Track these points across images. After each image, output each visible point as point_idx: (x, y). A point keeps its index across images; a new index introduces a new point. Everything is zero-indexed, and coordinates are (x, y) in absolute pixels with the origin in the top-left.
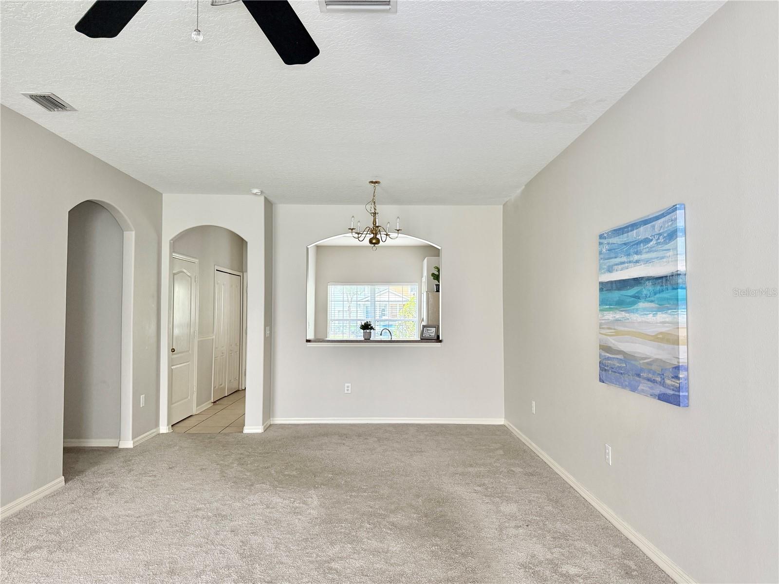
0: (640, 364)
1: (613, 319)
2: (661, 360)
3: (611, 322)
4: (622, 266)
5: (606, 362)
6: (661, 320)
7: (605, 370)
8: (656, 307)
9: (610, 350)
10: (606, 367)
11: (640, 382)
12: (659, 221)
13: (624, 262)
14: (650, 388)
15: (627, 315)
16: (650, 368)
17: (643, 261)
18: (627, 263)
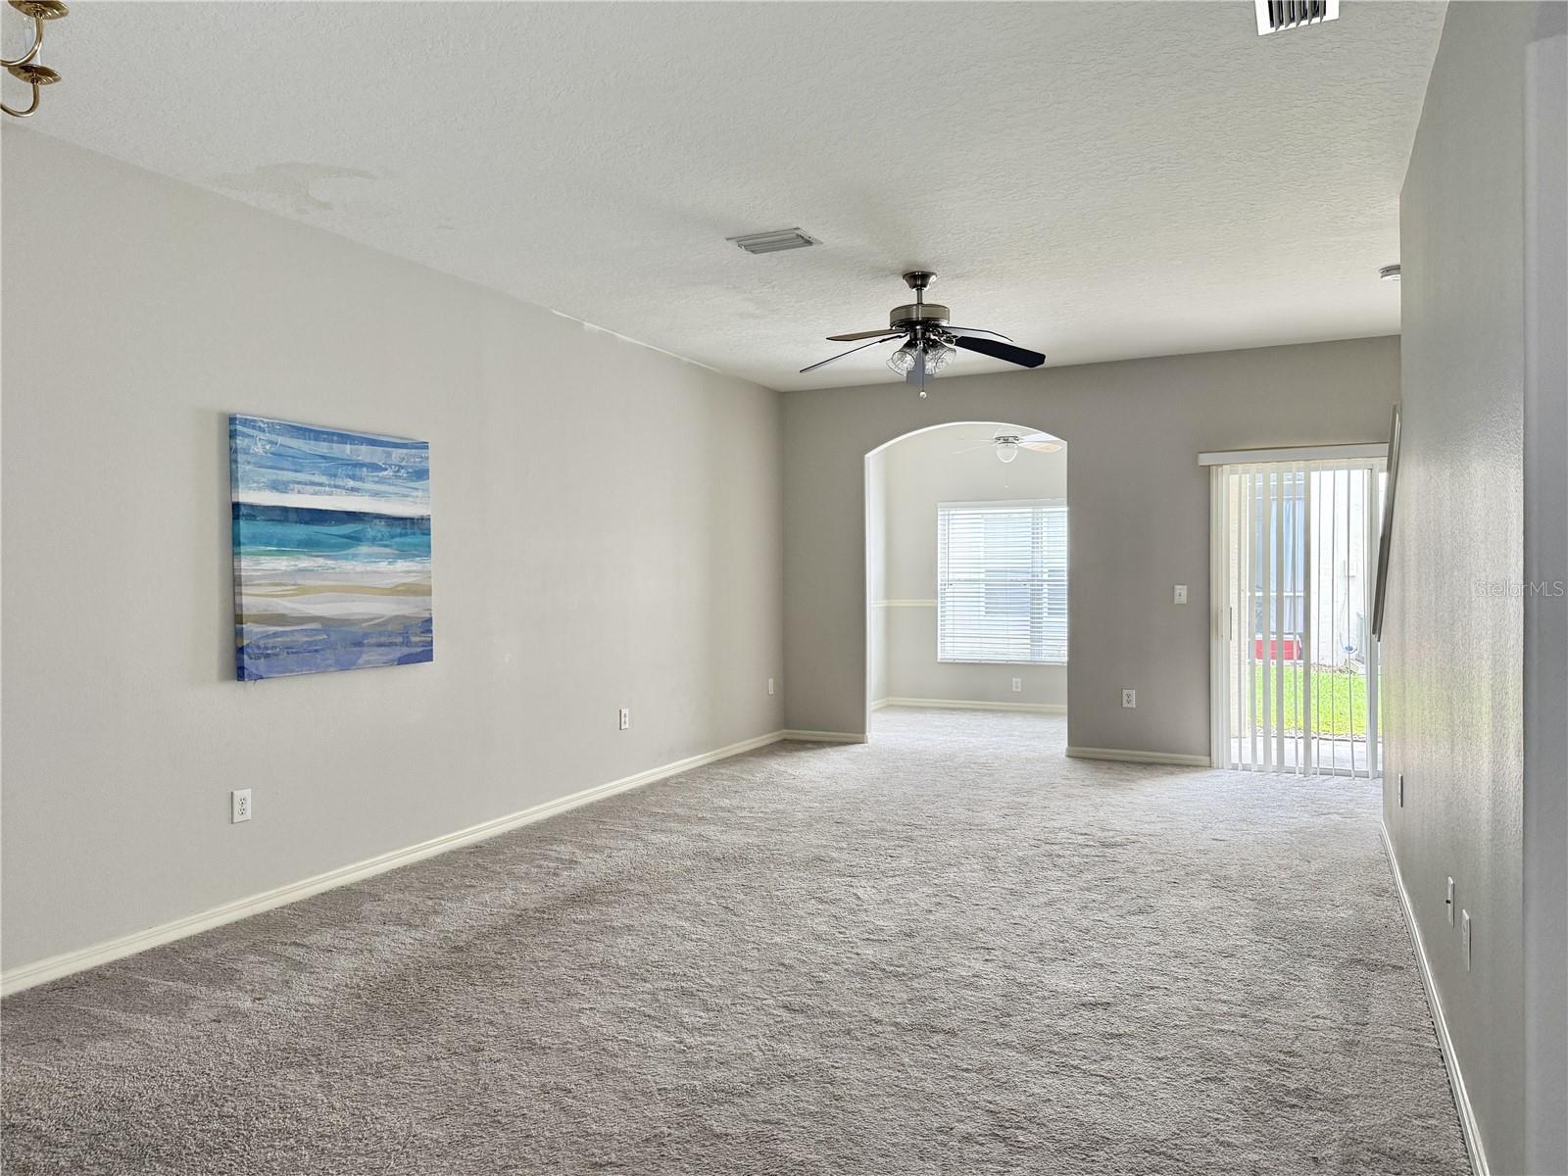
0: (361, 628)
1: (289, 569)
2: (404, 617)
3: (285, 573)
4: (317, 488)
5: (271, 642)
6: (403, 570)
7: (267, 656)
8: (393, 554)
9: (281, 619)
10: (267, 649)
11: (361, 653)
12: (400, 451)
13: (321, 485)
14: (381, 655)
15: (330, 563)
16: (382, 629)
17: (366, 491)
18: (330, 486)
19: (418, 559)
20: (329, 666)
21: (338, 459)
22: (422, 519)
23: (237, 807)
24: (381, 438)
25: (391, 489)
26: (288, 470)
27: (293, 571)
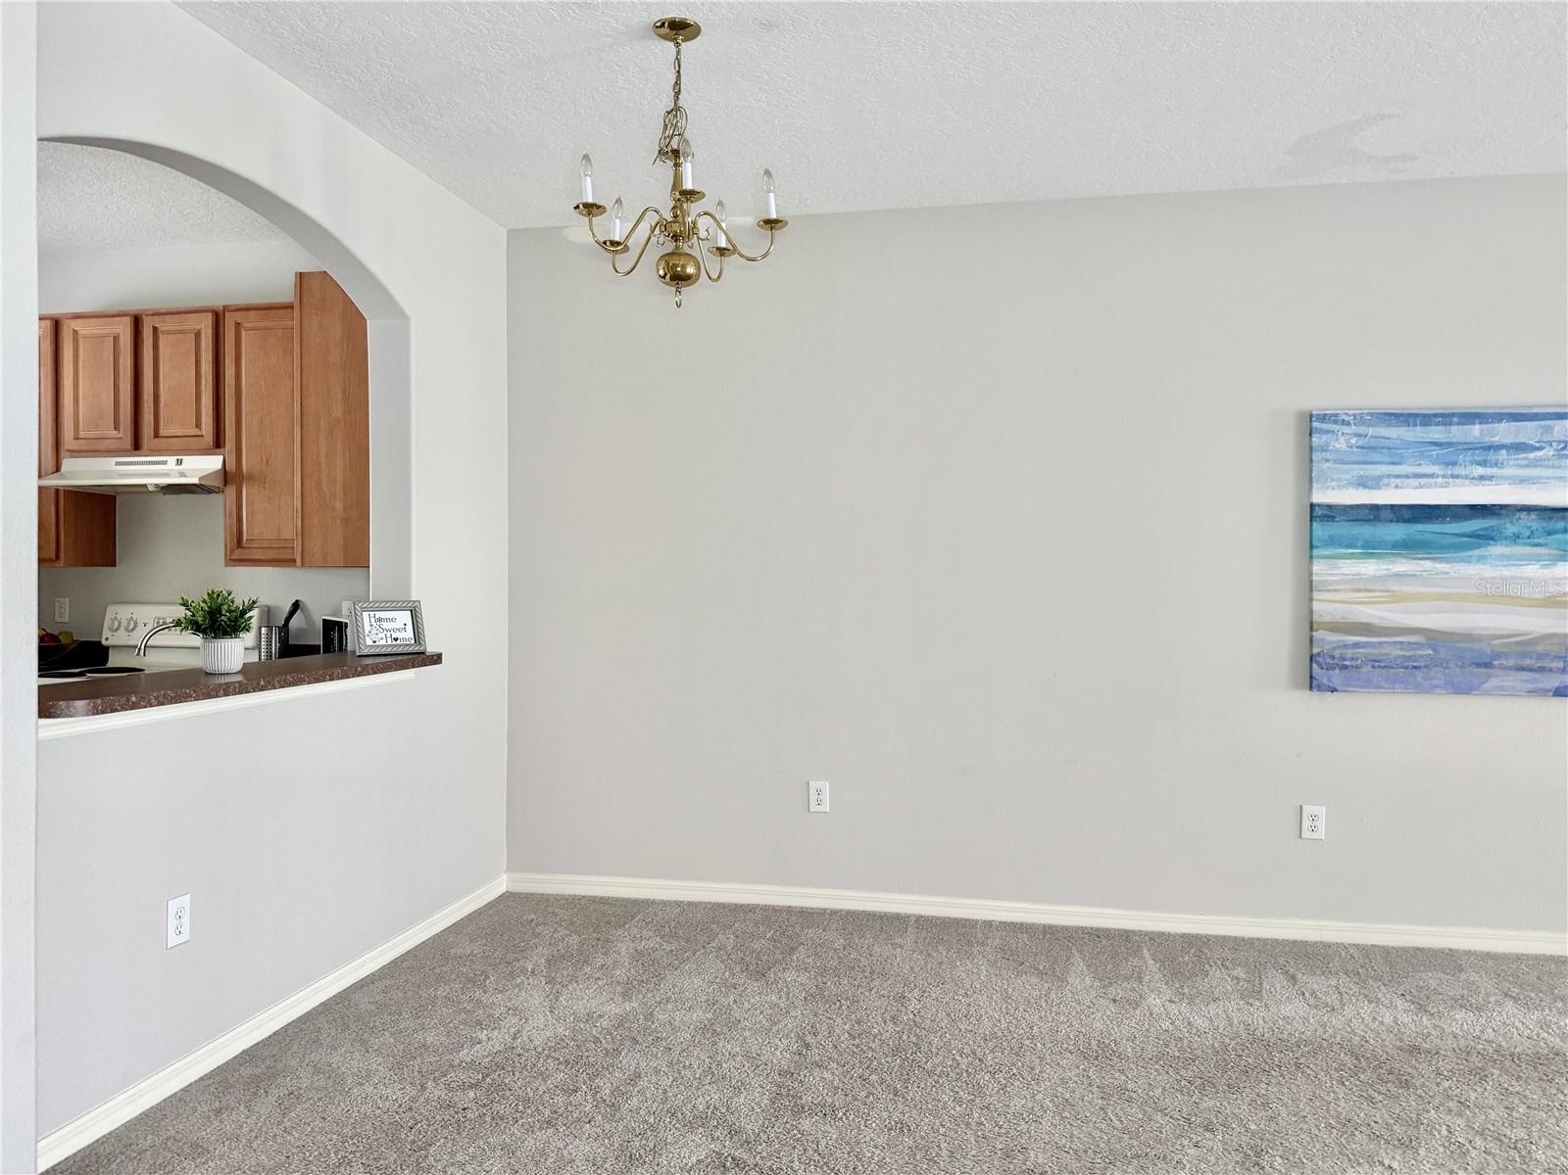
1: (1378, 574)
3: (1375, 578)
4: (1423, 481)
5: (1350, 653)
8: (1550, 555)
9: (1367, 629)
10: (1344, 660)
11: (1490, 676)
13: (1432, 476)
14: (1522, 681)
15: (1442, 567)
16: (1528, 649)
17: (1506, 478)
18: (1444, 476)
20: (1436, 686)
21: (1459, 443)
23: (1306, 823)
24: (1534, 411)
25: (1550, 472)
26: (1383, 463)
27: (1387, 576)
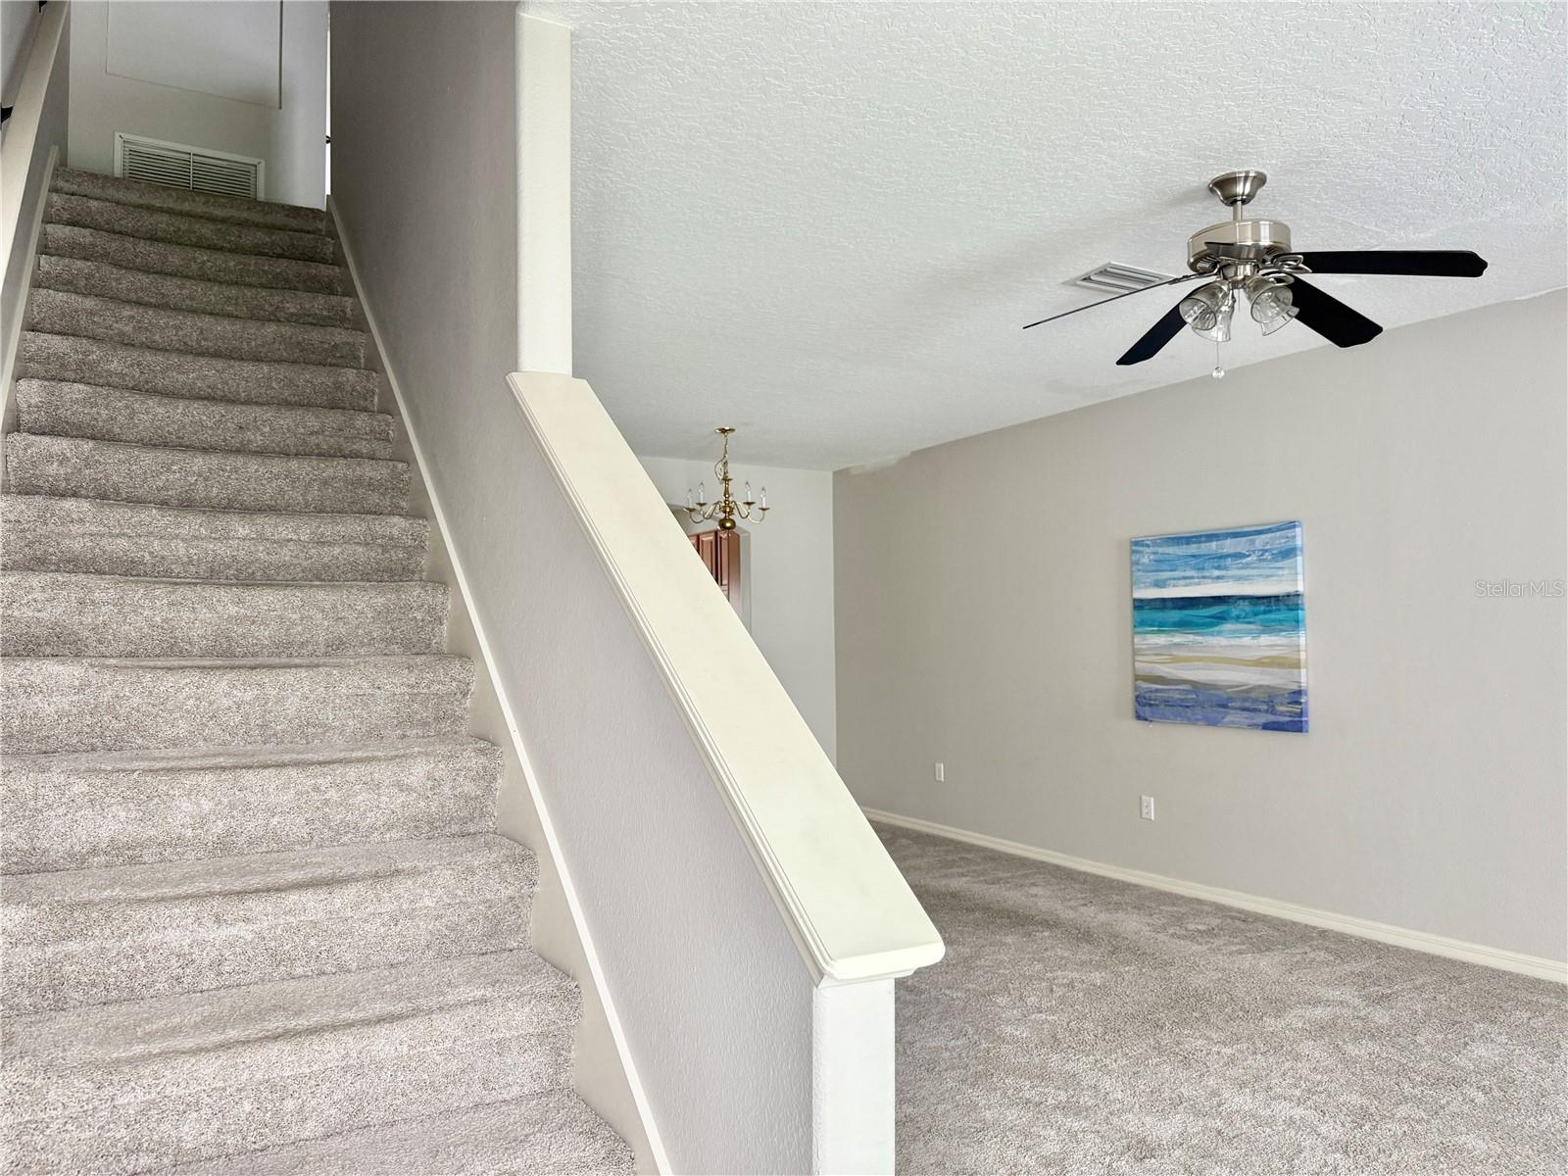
0: (1226, 693)
1: (1167, 643)
2: (1268, 686)
3: (1165, 646)
4: (1188, 581)
5: (1153, 695)
6: (1267, 644)
7: (1151, 705)
8: (1257, 629)
9: (1160, 680)
10: (1150, 700)
11: (1226, 714)
12: (1263, 536)
13: (1192, 578)
14: (1246, 718)
15: (1199, 638)
16: (1246, 695)
17: (1232, 577)
18: (1198, 578)
19: (1284, 633)
20: (1198, 720)
21: (1205, 555)
22: (1288, 596)
24: (1246, 529)
25: (1255, 572)
26: (1167, 571)
27: (1170, 645)
